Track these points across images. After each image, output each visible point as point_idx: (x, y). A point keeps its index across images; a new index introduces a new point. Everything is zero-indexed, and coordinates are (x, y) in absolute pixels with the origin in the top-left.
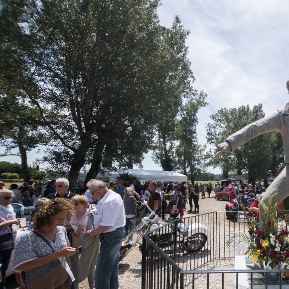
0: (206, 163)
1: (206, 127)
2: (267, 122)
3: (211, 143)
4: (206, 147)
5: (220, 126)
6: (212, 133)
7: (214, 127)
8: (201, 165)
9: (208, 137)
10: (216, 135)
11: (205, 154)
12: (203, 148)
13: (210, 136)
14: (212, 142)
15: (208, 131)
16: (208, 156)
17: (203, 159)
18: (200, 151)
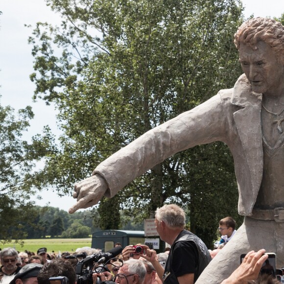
0: (32, 173)
1: (30, 40)
2: (192, 123)
3: (50, 98)
4: (31, 115)
5: (82, 34)
6: (53, 59)
7: (60, 38)
8: (12, 180)
9: (39, 76)
10: (69, 67)
11: (30, 143)
12: (18, 118)
13: (48, 73)
14: (54, 96)
15: (40, 54)
16: (39, 149)
17: (19, 158)
18: (10, 129)
